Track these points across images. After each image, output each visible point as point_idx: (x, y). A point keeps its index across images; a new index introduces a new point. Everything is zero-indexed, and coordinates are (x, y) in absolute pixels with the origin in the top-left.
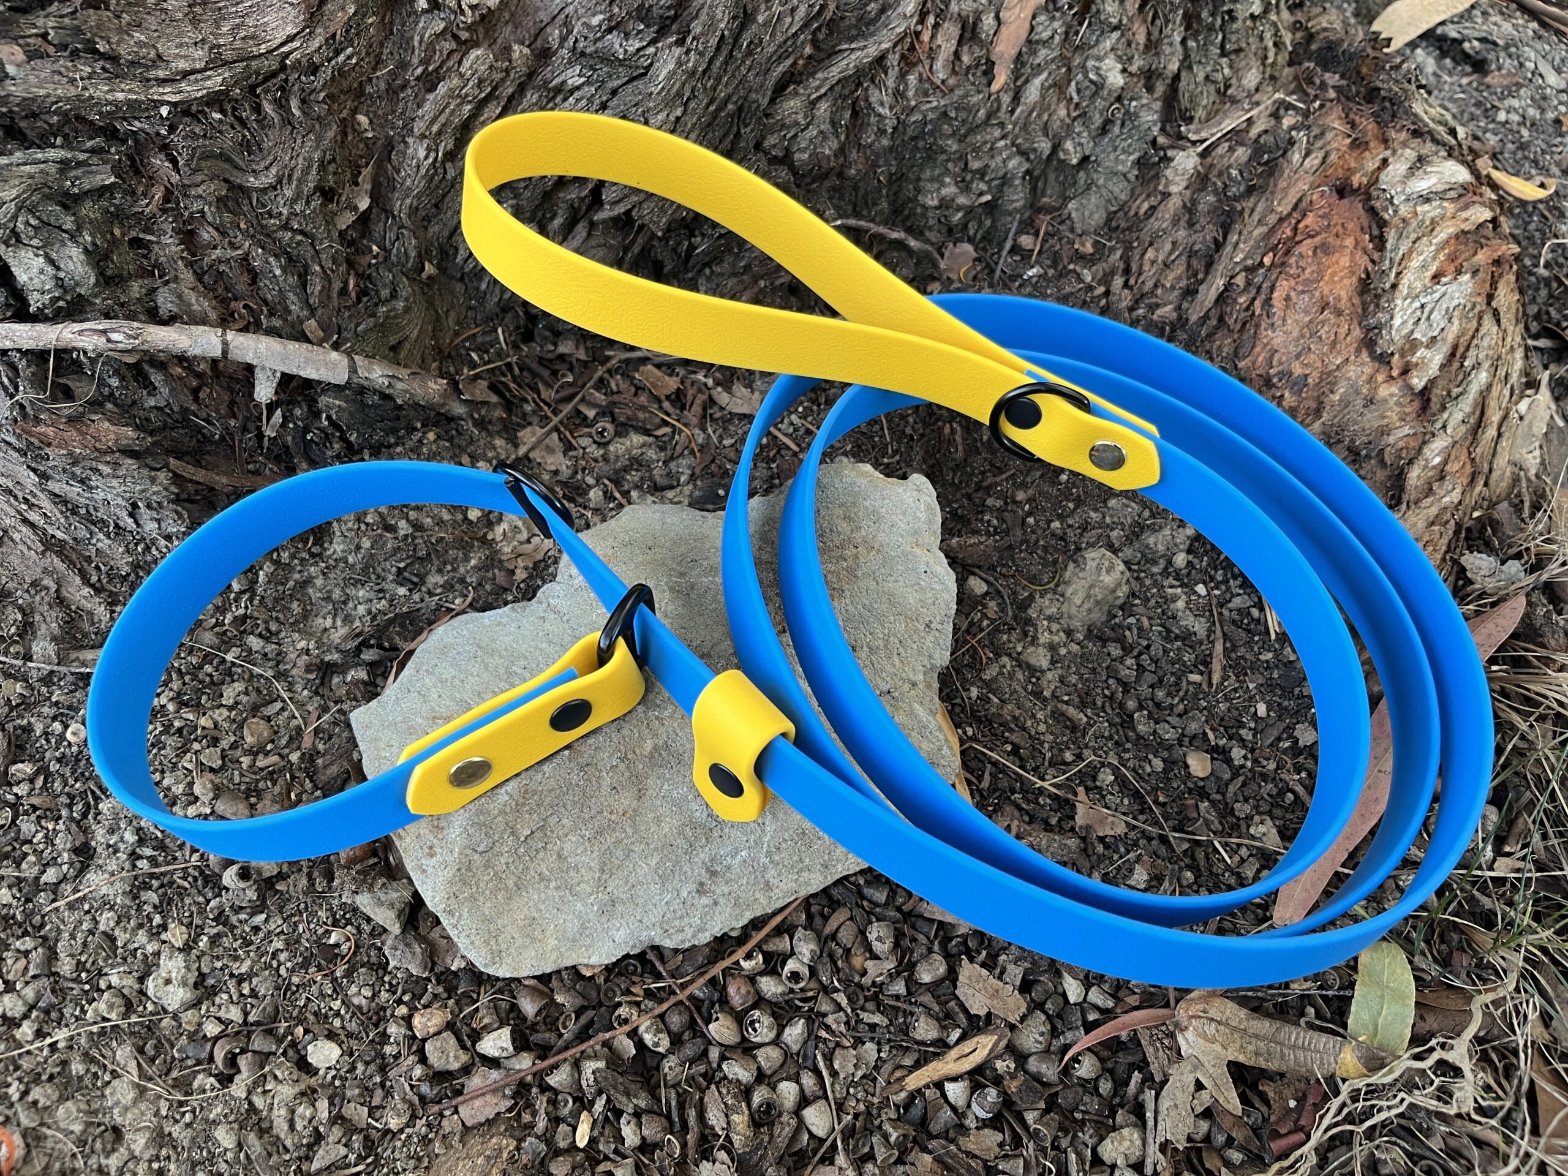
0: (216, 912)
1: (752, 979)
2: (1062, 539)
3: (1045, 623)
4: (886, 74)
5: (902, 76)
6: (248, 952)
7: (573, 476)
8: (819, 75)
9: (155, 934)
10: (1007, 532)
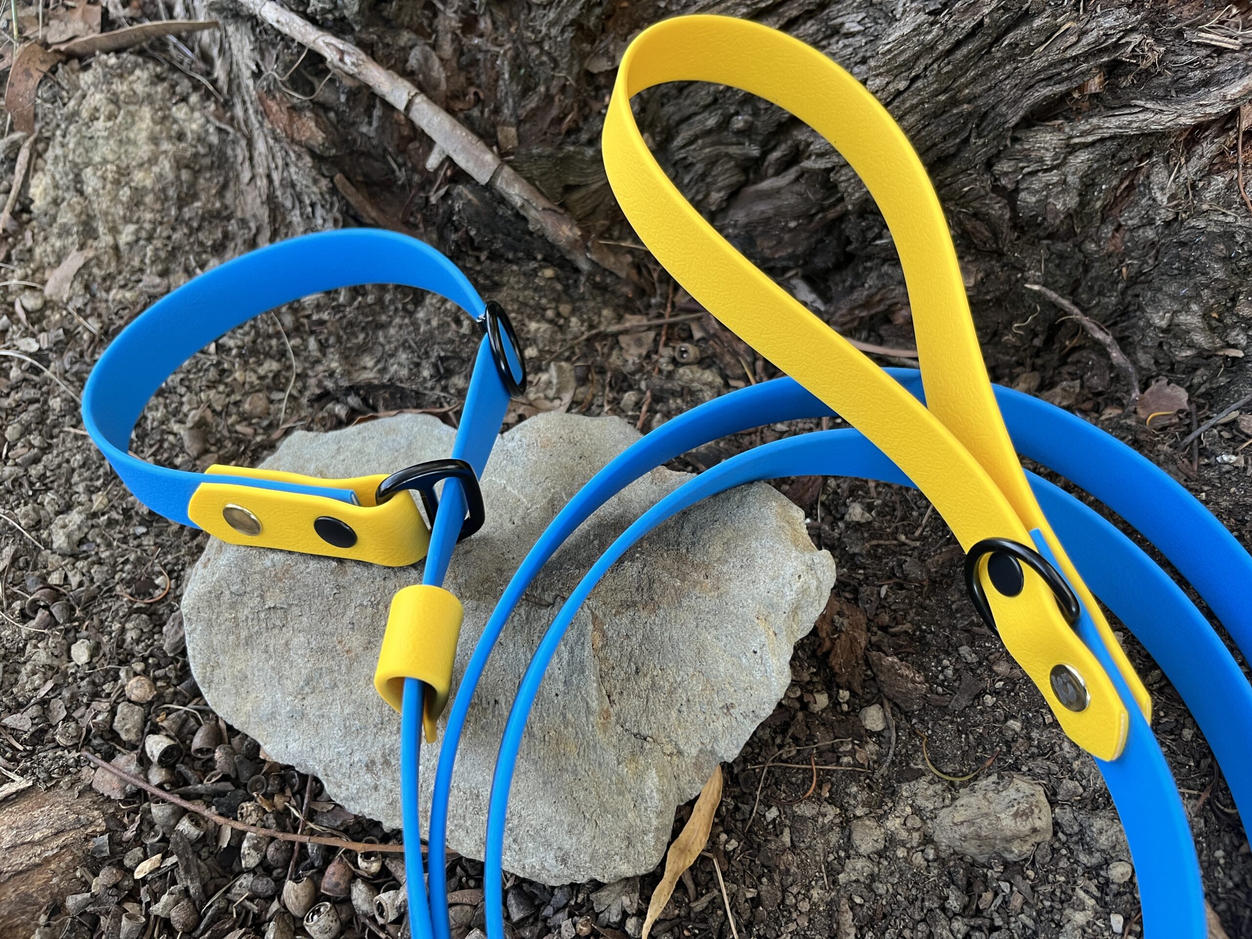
0: (129, 506)
1: (354, 877)
2: (1008, 744)
3: (909, 810)
4: (1187, 162)
5: (1209, 172)
6: (119, 547)
7: (633, 374)
8: (1095, 121)
9: (91, 491)
10: (952, 691)
